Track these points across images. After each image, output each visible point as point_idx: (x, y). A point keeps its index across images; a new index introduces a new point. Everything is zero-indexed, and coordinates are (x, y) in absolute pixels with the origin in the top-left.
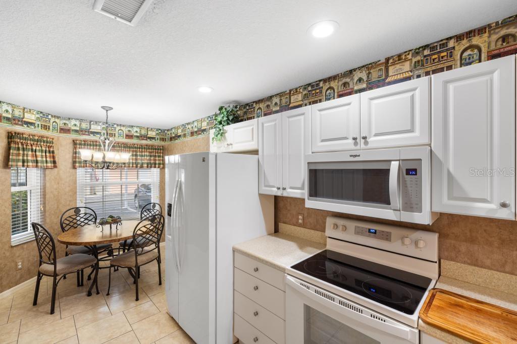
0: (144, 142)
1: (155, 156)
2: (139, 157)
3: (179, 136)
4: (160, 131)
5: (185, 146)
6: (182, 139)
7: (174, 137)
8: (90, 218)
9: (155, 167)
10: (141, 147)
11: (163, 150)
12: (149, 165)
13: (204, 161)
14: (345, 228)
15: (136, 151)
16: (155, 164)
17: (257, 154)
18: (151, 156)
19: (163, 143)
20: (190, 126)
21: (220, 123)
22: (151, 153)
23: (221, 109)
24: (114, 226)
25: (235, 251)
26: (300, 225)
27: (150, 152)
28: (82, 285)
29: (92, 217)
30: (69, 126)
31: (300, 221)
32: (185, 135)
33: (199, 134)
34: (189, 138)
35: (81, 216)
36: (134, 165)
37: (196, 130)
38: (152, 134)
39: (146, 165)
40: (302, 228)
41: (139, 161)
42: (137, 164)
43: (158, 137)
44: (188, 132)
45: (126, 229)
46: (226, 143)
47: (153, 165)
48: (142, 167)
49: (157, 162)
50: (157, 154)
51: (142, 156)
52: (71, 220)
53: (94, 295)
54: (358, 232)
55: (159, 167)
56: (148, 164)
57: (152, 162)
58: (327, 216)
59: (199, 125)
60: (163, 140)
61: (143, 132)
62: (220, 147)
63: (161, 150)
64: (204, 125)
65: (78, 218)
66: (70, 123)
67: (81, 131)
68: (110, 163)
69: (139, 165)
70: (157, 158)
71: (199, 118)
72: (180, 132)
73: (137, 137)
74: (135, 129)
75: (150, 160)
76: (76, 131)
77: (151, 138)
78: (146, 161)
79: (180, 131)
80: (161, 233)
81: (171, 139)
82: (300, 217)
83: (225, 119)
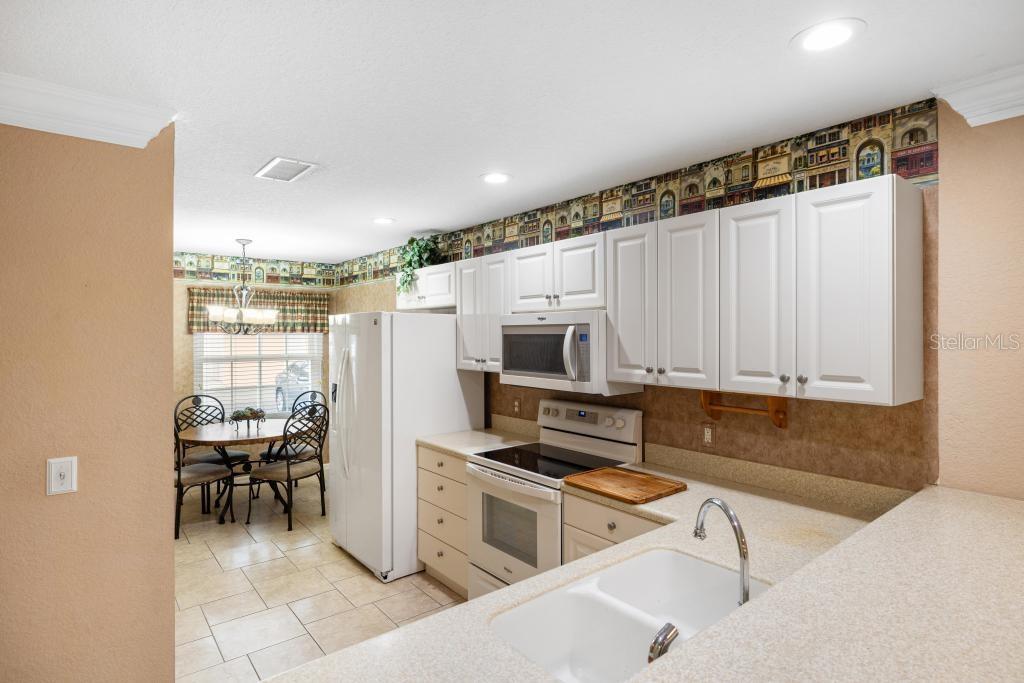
0: (297, 288)
1: (316, 312)
2: (288, 314)
3: (356, 277)
4: (323, 268)
5: (365, 295)
6: (360, 282)
7: (347, 278)
8: (214, 414)
9: (315, 331)
10: (293, 296)
11: (328, 300)
12: (306, 328)
13: (375, 323)
14: (557, 413)
15: (284, 304)
16: (315, 325)
17: (455, 313)
18: (308, 312)
19: (328, 288)
20: (372, 261)
21: (410, 264)
22: (308, 305)
23: (412, 241)
24: (253, 423)
25: (418, 445)
26: (516, 415)
27: (306, 305)
28: (209, 512)
29: (217, 412)
30: (183, 265)
31: (516, 409)
32: (364, 276)
33: (386, 275)
34: (371, 282)
35: (203, 409)
36: (281, 328)
37: (381, 267)
38: (309, 273)
39: (300, 328)
40: (518, 419)
41: (289, 321)
42: (285, 326)
43: (321, 278)
44: (369, 270)
45: (272, 429)
46: (417, 295)
47: (312, 328)
48: (293, 330)
49: (319, 322)
50: (318, 308)
51: (293, 311)
52: (189, 414)
53: (228, 523)
54: (570, 416)
55: (322, 331)
56: (303, 325)
57: (310, 321)
58: (540, 399)
59: (387, 260)
60: (329, 282)
61: (295, 271)
62: (410, 301)
63: (325, 300)
64: (394, 261)
65: (198, 413)
66: (184, 260)
67: (198, 273)
68: (249, 325)
69: (289, 328)
70: (319, 315)
71: (387, 248)
72: (356, 270)
73: (286, 279)
74: (282, 266)
75: (307, 318)
76: (193, 273)
77: (308, 280)
78: (299, 321)
79: (356, 268)
80: (325, 435)
81: (343, 281)
82: (516, 403)
83: (416, 258)
